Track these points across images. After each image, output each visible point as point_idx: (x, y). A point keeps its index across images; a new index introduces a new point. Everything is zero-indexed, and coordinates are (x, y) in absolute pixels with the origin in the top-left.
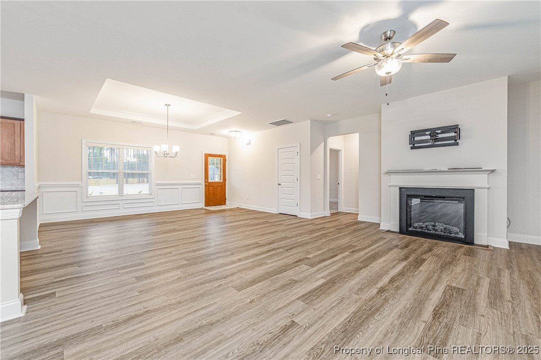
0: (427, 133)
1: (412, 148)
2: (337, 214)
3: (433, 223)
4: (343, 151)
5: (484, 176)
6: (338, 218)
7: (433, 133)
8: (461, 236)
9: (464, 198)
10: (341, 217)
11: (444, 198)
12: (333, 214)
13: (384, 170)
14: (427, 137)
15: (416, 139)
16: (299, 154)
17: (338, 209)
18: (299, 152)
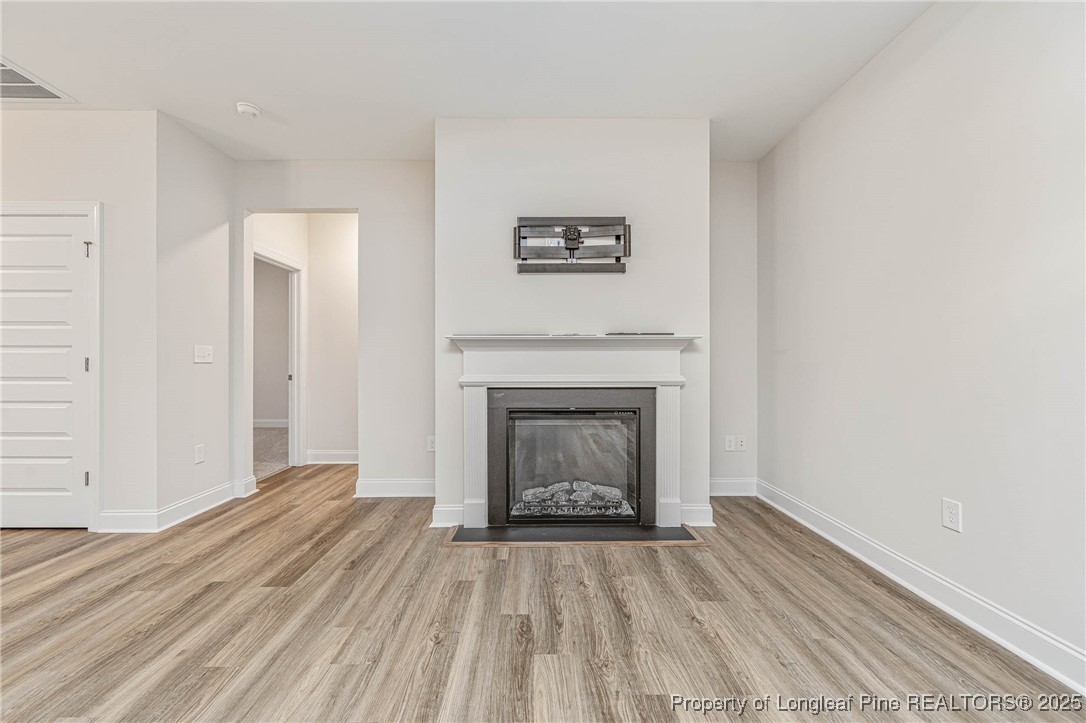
0: (558, 230)
1: (522, 269)
2: (284, 481)
3: (566, 485)
4: (304, 275)
5: (674, 355)
6: (285, 499)
7: (572, 231)
8: (627, 510)
9: (635, 412)
10: (298, 490)
11: (594, 412)
12: (269, 484)
13: (445, 330)
14: (556, 240)
15: (531, 242)
16: (95, 250)
17: (286, 454)
18: (95, 239)
